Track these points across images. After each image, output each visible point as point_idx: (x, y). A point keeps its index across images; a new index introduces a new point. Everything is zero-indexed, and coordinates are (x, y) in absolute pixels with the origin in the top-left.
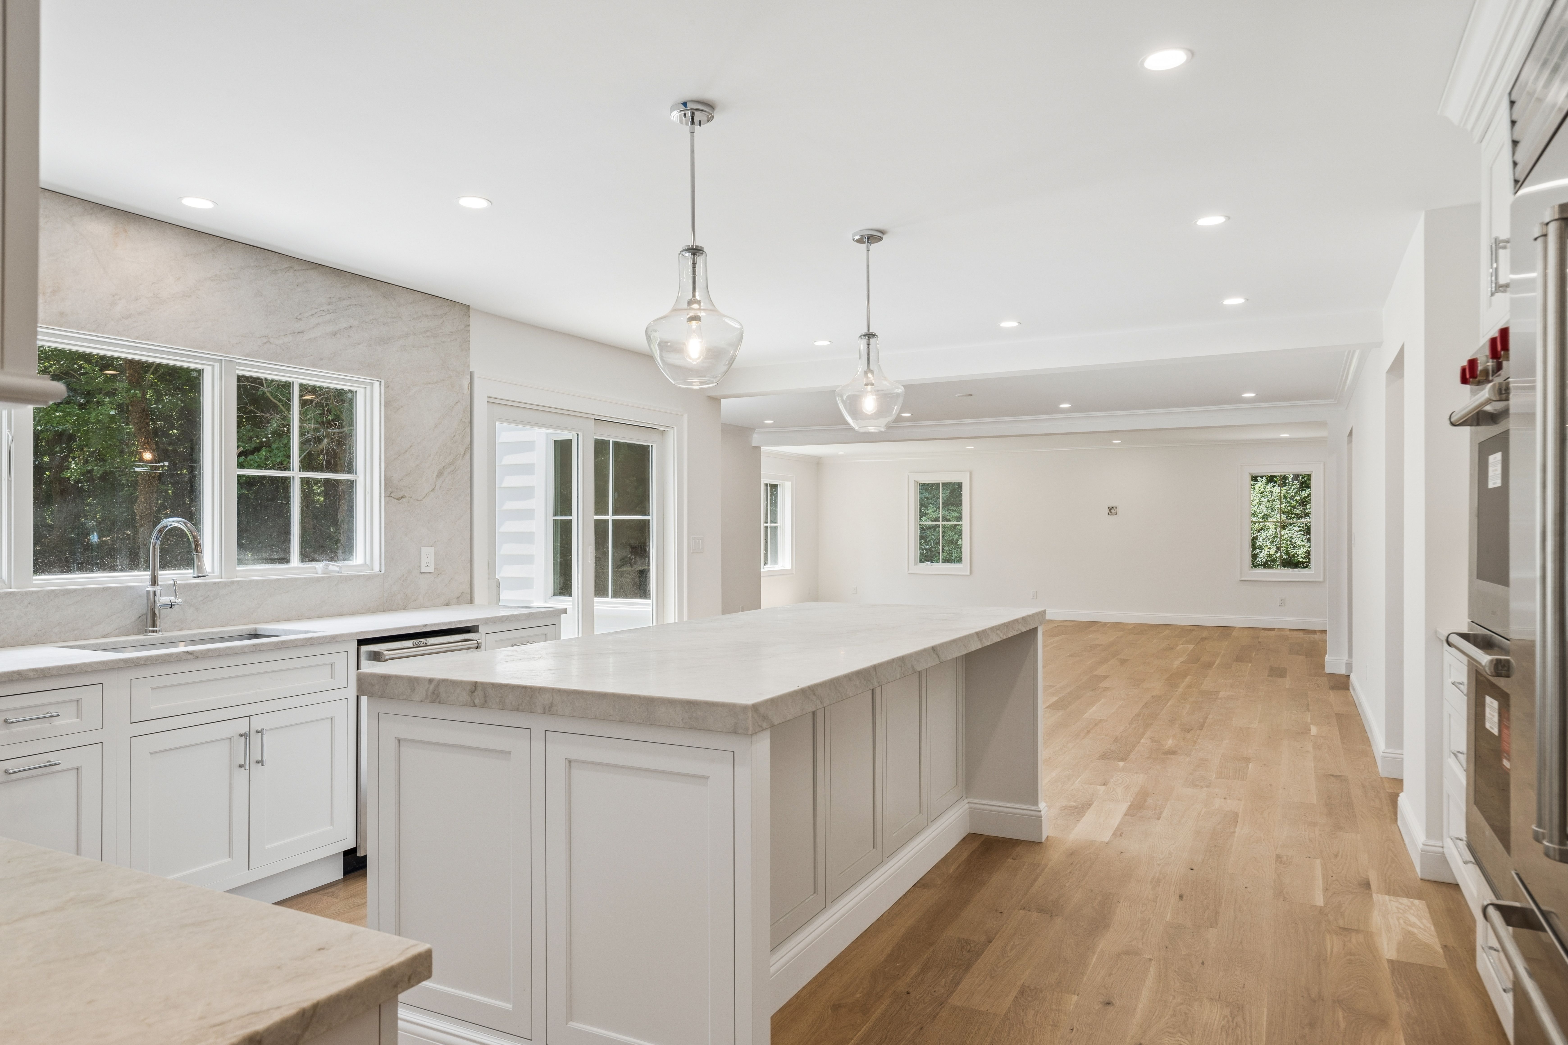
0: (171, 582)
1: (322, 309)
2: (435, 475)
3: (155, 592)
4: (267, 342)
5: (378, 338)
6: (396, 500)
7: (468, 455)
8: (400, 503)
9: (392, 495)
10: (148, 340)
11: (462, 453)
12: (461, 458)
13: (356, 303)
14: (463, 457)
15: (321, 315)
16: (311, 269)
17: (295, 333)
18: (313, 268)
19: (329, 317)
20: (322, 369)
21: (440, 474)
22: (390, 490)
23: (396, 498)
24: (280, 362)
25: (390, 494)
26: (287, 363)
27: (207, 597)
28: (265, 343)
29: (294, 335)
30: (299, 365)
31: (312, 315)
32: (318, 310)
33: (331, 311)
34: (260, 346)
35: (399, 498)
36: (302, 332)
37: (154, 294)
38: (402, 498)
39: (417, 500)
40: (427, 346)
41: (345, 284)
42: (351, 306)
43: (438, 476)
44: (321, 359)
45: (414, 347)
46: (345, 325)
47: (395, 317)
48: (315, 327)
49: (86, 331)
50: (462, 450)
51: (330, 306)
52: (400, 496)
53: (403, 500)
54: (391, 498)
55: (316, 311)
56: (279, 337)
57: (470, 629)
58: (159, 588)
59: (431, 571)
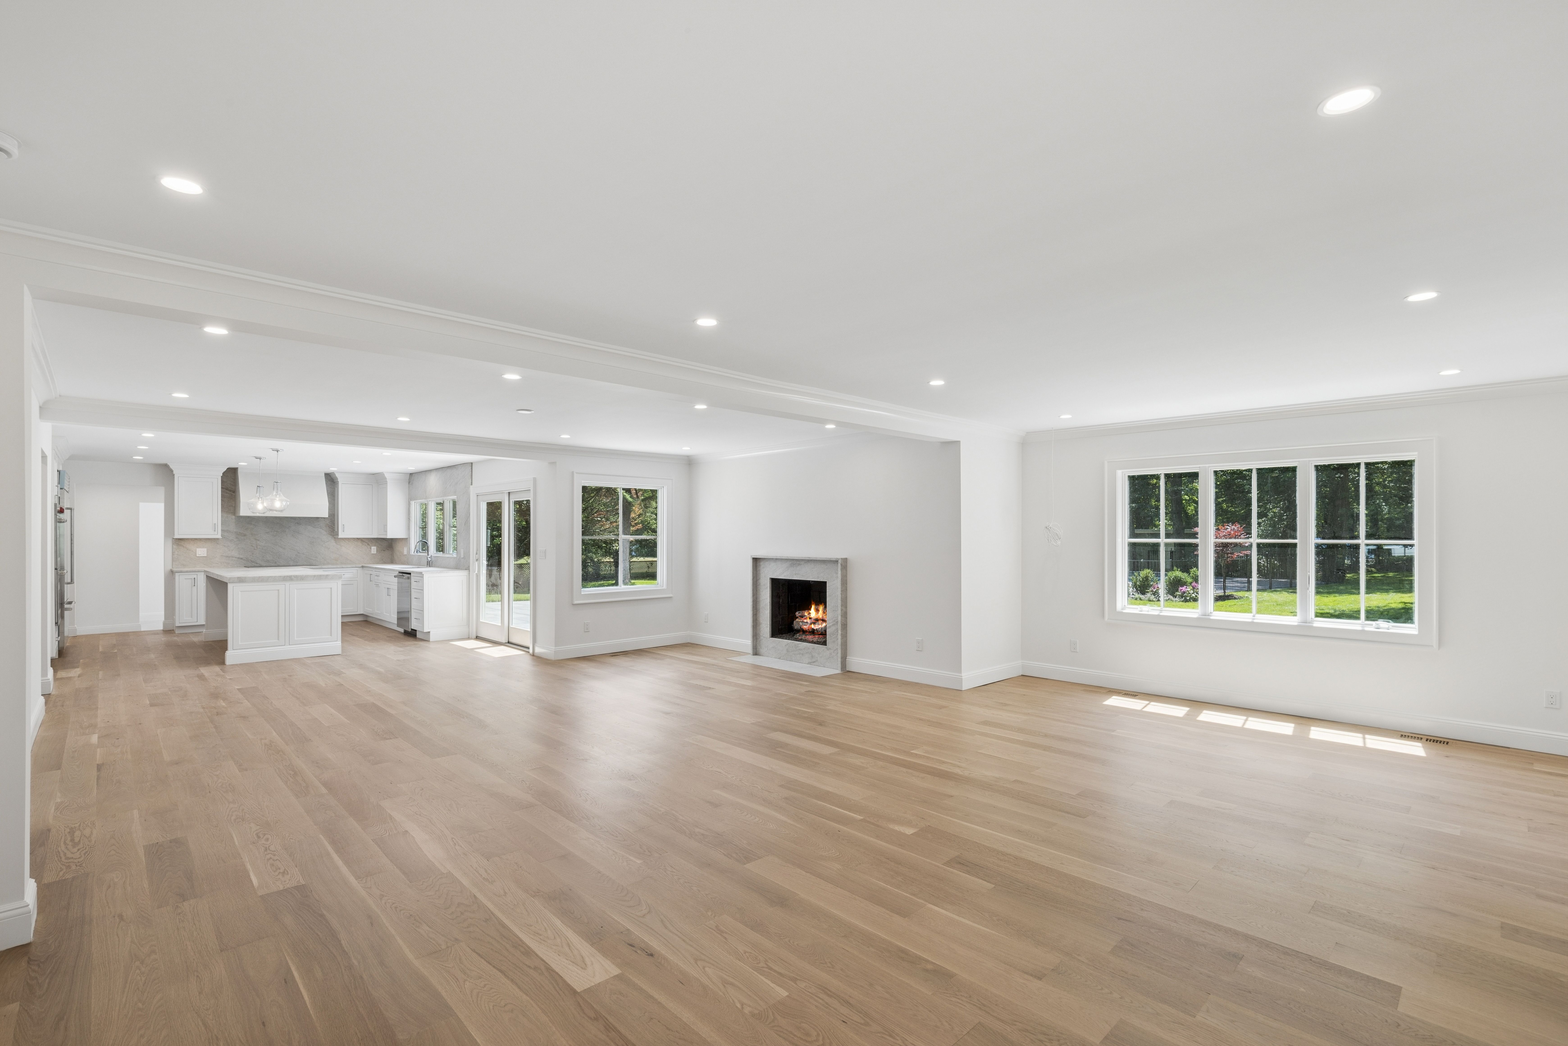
47: (459, 474)
57: (410, 574)
58: (429, 556)
59: (463, 557)
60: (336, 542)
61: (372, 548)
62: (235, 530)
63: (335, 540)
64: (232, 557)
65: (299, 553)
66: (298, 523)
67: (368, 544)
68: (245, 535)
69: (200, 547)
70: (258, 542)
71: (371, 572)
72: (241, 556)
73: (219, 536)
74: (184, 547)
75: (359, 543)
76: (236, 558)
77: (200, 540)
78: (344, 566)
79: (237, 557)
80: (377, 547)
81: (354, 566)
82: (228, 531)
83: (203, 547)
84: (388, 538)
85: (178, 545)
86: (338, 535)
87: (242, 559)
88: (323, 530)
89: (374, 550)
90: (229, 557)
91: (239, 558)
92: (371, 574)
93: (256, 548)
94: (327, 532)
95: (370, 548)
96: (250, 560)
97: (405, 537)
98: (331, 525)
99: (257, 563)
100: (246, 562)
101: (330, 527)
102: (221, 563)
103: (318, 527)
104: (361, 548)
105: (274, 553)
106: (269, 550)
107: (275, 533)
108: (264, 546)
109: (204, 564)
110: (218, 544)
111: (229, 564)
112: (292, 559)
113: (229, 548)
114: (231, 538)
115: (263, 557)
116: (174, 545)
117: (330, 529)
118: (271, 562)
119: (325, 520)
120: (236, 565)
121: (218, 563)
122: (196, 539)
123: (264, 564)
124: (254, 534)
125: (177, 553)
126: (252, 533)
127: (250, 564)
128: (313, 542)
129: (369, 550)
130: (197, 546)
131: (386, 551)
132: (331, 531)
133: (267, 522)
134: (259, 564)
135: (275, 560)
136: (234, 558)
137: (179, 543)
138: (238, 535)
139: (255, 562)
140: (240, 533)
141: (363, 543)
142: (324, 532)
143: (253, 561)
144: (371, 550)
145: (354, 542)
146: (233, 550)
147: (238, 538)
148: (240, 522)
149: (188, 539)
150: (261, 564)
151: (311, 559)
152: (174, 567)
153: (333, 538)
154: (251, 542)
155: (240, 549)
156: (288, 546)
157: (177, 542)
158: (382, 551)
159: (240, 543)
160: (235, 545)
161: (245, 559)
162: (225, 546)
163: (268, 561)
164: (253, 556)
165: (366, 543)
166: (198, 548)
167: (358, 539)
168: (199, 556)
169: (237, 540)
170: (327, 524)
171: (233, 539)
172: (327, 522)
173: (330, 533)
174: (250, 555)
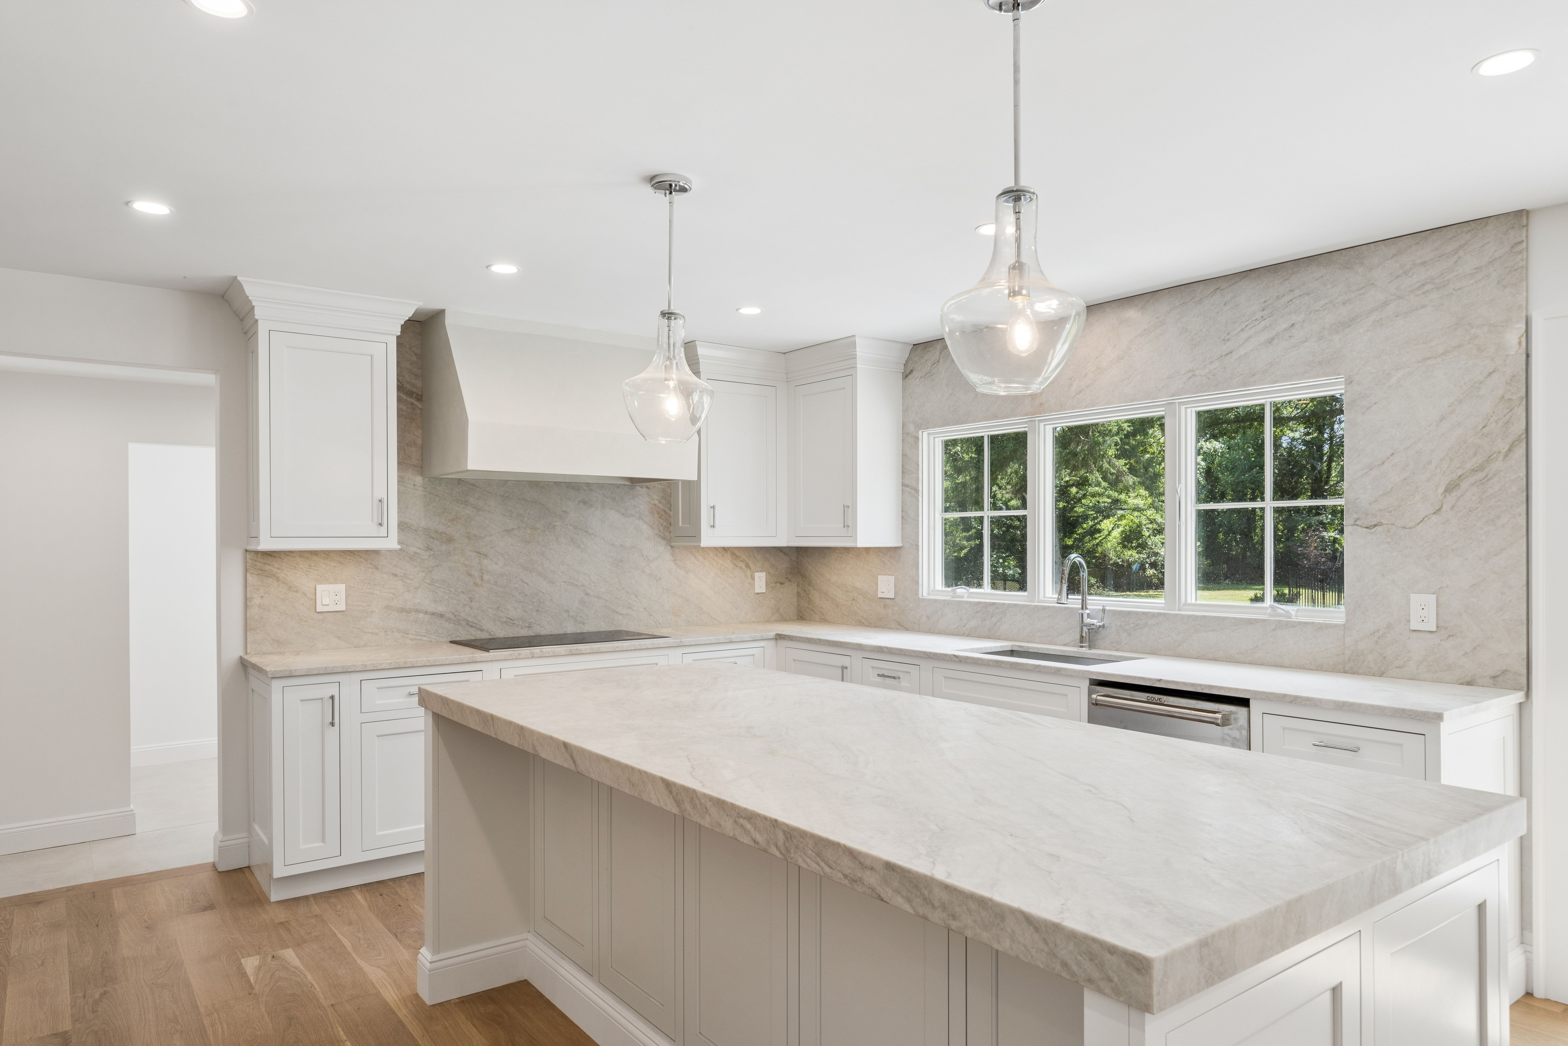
0: (1101, 608)
1: (1254, 319)
2: (1441, 490)
3: (1082, 614)
4: (1192, 376)
5: (1335, 324)
6: (1365, 529)
7: (1520, 451)
8: (1371, 533)
9: (1358, 522)
10: (1093, 406)
11: (1504, 451)
12: (1501, 458)
13: (1301, 294)
14: (1506, 456)
15: (1253, 325)
16: (1240, 280)
17: (1221, 356)
18: (1244, 278)
19: (1263, 324)
20: (1254, 385)
21: (1450, 488)
22: (1355, 516)
23: (1365, 526)
24: (1206, 392)
25: (1355, 521)
26: (1214, 391)
27: (1137, 625)
28: (1190, 378)
29: (1221, 358)
30: (1227, 389)
31: (1242, 330)
32: (1250, 321)
33: (1265, 317)
34: (1185, 383)
35: (1371, 526)
36: (1231, 352)
37: (1097, 367)
38: (1375, 526)
39: (1404, 528)
40: (1424, 306)
41: (1285, 278)
42: (1294, 300)
43: (1449, 490)
44: (1254, 375)
45: (1397, 316)
46: (1284, 326)
47: (1362, 288)
48: (1246, 341)
49: (1054, 412)
50: (1504, 446)
51: (1264, 312)
52: (1373, 523)
53: (1379, 529)
54: (1355, 527)
55: (1247, 323)
56: (1205, 366)
57: (1239, 701)
58: (1088, 611)
59: (1435, 630)
60: (675, 561)
61: (757, 575)
63: (687, 555)
64: (417, 611)
65: (587, 594)
66: (585, 503)
67: (747, 566)
68: (450, 540)
69: (327, 581)
70: (485, 562)
72: (441, 609)
73: (392, 543)
74: (278, 579)
76: (426, 613)
77: (327, 554)
79: (430, 610)
80: (768, 573)
82: (415, 526)
83: (335, 581)
85: (263, 573)
87: (442, 616)
88: (645, 522)
89: (760, 581)
90: (408, 611)
91: (433, 614)
93: (479, 581)
94: (651, 527)
95: (750, 576)
96: (465, 620)
97: (900, 545)
98: (661, 506)
99: (482, 630)
100: (452, 625)
101: (659, 513)
102: (386, 632)
103: (632, 516)
104: (731, 578)
105: (526, 595)
106: (515, 585)
107: (529, 531)
108: (501, 574)
109: (339, 638)
110: (377, 568)
111: (406, 636)
112: (571, 614)
113: (409, 582)
114: (414, 549)
115: (498, 608)
116: (248, 575)
117: (662, 521)
118: (518, 625)
119: (650, 494)
120: (425, 638)
121: (377, 634)
122: (316, 551)
123: (501, 632)
124: (475, 536)
125: (257, 601)
126: (469, 533)
127: (464, 636)
128: (621, 562)
129: (749, 583)
130: (318, 577)
131: (786, 584)
132: (662, 525)
133: (507, 497)
134: (488, 632)
135: (530, 619)
136: (421, 615)
137: (267, 567)
138: (432, 539)
139: (478, 627)
140: (436, 532)
141: (736, 562)
142: (645, 527)
143: (472, 622)
144: (752, 582)
145: (715, 558)
146: (417, 588)
147: (431, 550)
148: (436, 495)
149: (291, 552)
150: (492, 633)
151: (617, 613)
152: (249, 651)
153: (669, 547)
154: (467, 563)
155: (437, 585)
156: (562, 573)
157: (259, 564)
158: (778, 585)
159: (437, 566)
160: (423, 571)
161: (451, 616)
162: (396, 575)
163: (510, 621)
164: (471, 608)
165: (742, 561)
166: (320, 583)
167: (725, 549)
168: (322, 612)
169: (430, 556)
170: (654, 506)
171: (418, 551)
172: (653, 500)
173: (662, 531)
174: (464, 605)
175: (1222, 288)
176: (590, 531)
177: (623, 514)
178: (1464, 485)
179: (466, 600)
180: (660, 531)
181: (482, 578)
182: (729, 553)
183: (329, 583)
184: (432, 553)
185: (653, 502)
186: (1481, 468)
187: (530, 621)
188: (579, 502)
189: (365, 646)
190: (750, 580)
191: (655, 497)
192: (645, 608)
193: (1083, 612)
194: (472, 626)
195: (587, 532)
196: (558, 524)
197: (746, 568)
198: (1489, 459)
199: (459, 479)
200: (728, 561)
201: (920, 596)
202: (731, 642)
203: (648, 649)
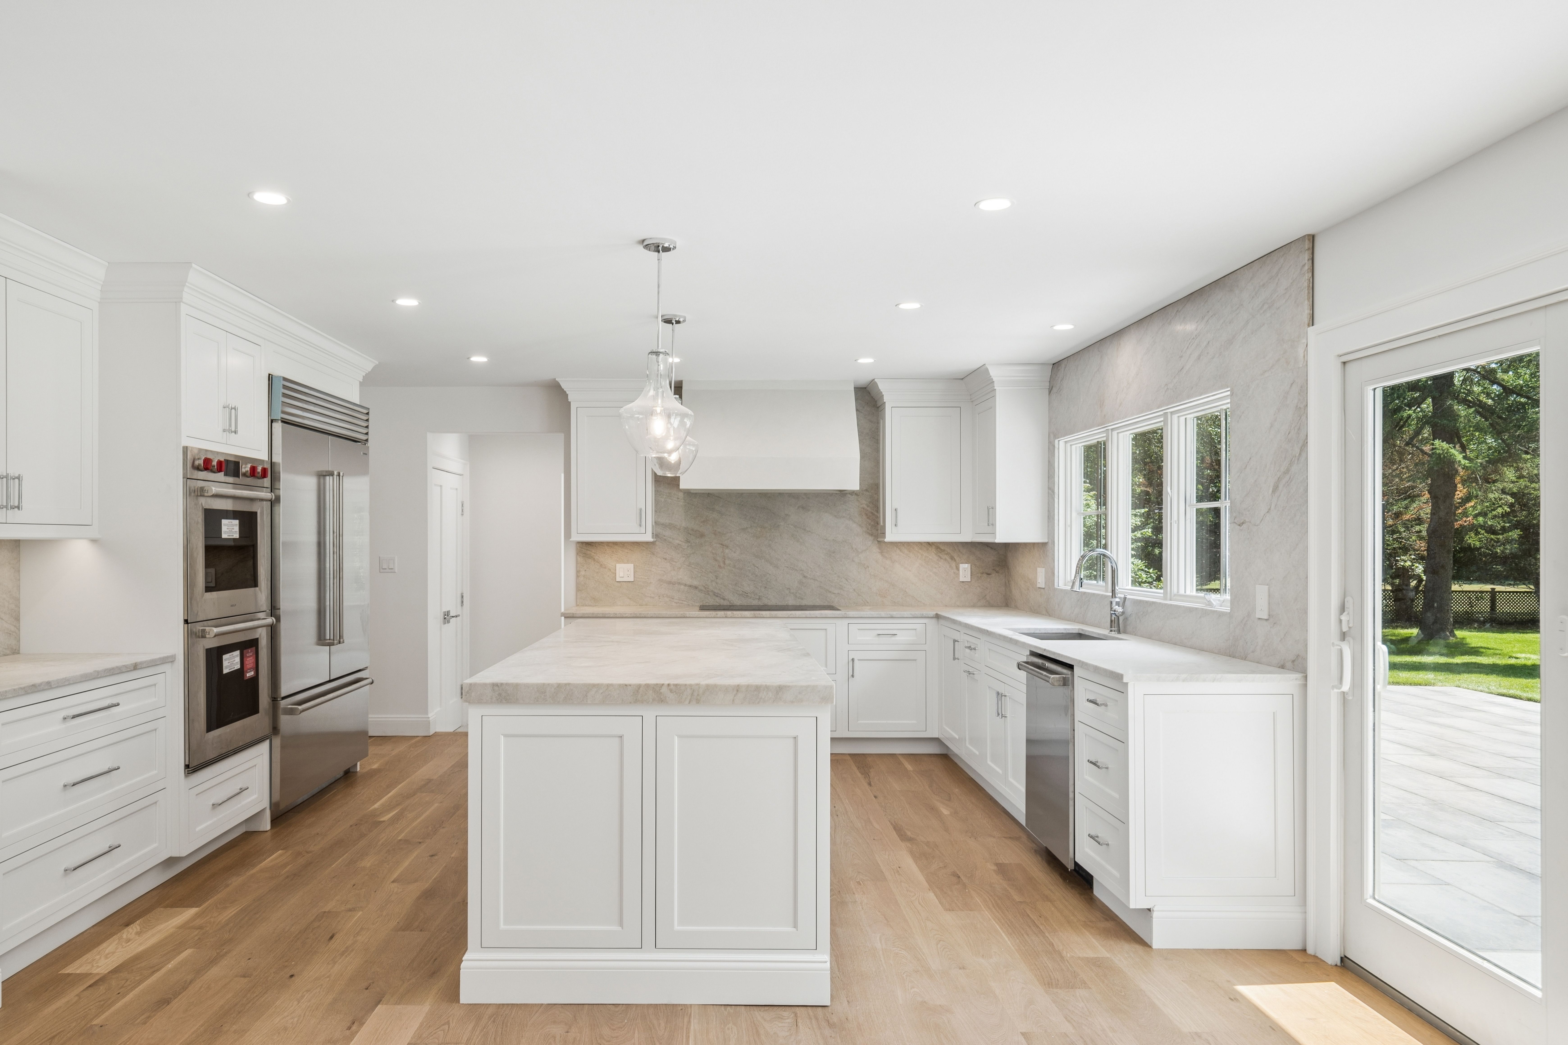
1: (1192, 337)
2: (1271, 490)
3: (1112, 602)
5: (1226, 341)
6: (1238, 526)
7: (1303, 457)
8: (1241, 530)
9: (1236, 521)
11: (1297, 456)
13: (1212, 315)
14: (1298, 459)
15: (1192, 343)
17: (1179, 371)
19: (1196, 342)
21: (1275, 489)
22: (1235, 514)
23: (1239, 524)
25: (1234, 519)
31: (1188, 348)
32: (1191, 339)
33: (1197, 336)
35: (1241, 523)
36: (1183, 368)
38: (1243, 523)
39: (1255, 525)
40: (1264, 324)
42: (1209, 320)
43: (1274, 491)
45: (1253, 333)
46: (1205, 344)
47: (1238, 308)
48: (1189, 358)
51: (1197, 331)
52: (1242, 521)
53: (1244, 526)
54: (1234, 524)
55: (1189, 341)
56: (1172, 380)
57: (1070, 667)
58: (1117, 600)
59: (1266, 617)
60: (881, 553)
61: (962, 566)
62: (684, 525)
63: (880, 548)
64: (680, 584)
65: (805, 577)
66: (803, 508)
67: (952, 558)
68: (702, 535)
70: (727, 551)
71: (956, 636)
72: (695, 583)
73: (650, 537)
74: (594, 560)
75: (932, 555)
76: (685, 585)
77: (622, 544)
78: (894, 614)
79: (688, 583)
80: (973, 566)
81: (918, 613)
82: (671, 526)
83: (628, 562)
84: (997, 541)
85: (586, 556)
86: (883, 534)
87: (696, 588)
88: (854, 522)
89: (965, 571)
90: (674, 583)
91: (690, 586)
92: (955, 641)
93: (722, 565)
94: (860, 526)
95: (955, 567)
96: (712, 591)
97: (1046, 541)
98: (869, 509)
99: (724, 599)
100: (703, 595)
101: (867, 515)
102: (659, 596)
103: (844, 517)
104: (936, 568)
105: (757, 576)
106: (749, 568)
107: (759, 529)
108: (738, 560)
109: (630, 599)
110: (654, 554)
111: (672, 600)
112: (792, 591)
113: (674, 563)
114: (677, 542)
115: (736, 584)
116: (578, 557)
117: (870, 521)
118: (751, 597)
119: (859, 499)
120: (685, 603)
121: (653, 598)
122: (616, 542)
123: (737, 602)
124: (719, 533)
125: (583, 573)
126: (715, 531)
127: (711, 601)
128: (834, 552)
129: (954, 573)
130: (618, 559)
131: (993, 575)
132: (870, 524)
133: (742, 505)
134: (728, 601)
135: (760, 593)
136: (682, 587)
137: (588, 552)
138: (689, 535)
139: (721, 596)
140: (692, 530)
141: (941, 555)
142: (854, 525)
143: (717, 593)
144: (957, 572)
145: (920, 551)
146: (680, 568)
147: (689, 542)
148: (692, 505)
149: (602, 543)
150: (732, 602)
151: (830, 592)
152: (578, 604)
153: (876, 542)
154: (713, 551)
155: (693, 566)
156: (785, 560)
157: (584, 550)
158: (985, 575)
159: (693, 553)
160: (684, 557)
161: (703, 588)
162: (666, 559)
163: (745, 594)
164: (717, 583)
165: (947, 554)
166: (619, 563)
167: (930, 544)
168: (620, 582)
169: (688, 546)
170: (862, 510)
171: (680, 543)
172: (862, 504)
173: (869, 529)
174: (712, 581)
175: (1179, 310)
176: (807, 529)
177: (836, 516)
178: (1281, 486)
179: (713, 578)
180: (868, 529)
181: (724, 563)
182: (934, 547)
183: (624, 563)
184: (690, 544)
185: (862, 506)
186: (1287, 471)
187: (760, 595)
188: (799, 507)
189: (646, 605)
190: (956, 571)
191: (864, 502)
192: (854, 590)
193: (1112, 600)
194: (717, 596)
195: (805, 530)
196: (781, 524)
197: (950, 560)
198: (1291, 464)
199: (709, 493)
200: (933, 553)
201: (1056, 586)
202: (892, 617)
203: (817, 617)
